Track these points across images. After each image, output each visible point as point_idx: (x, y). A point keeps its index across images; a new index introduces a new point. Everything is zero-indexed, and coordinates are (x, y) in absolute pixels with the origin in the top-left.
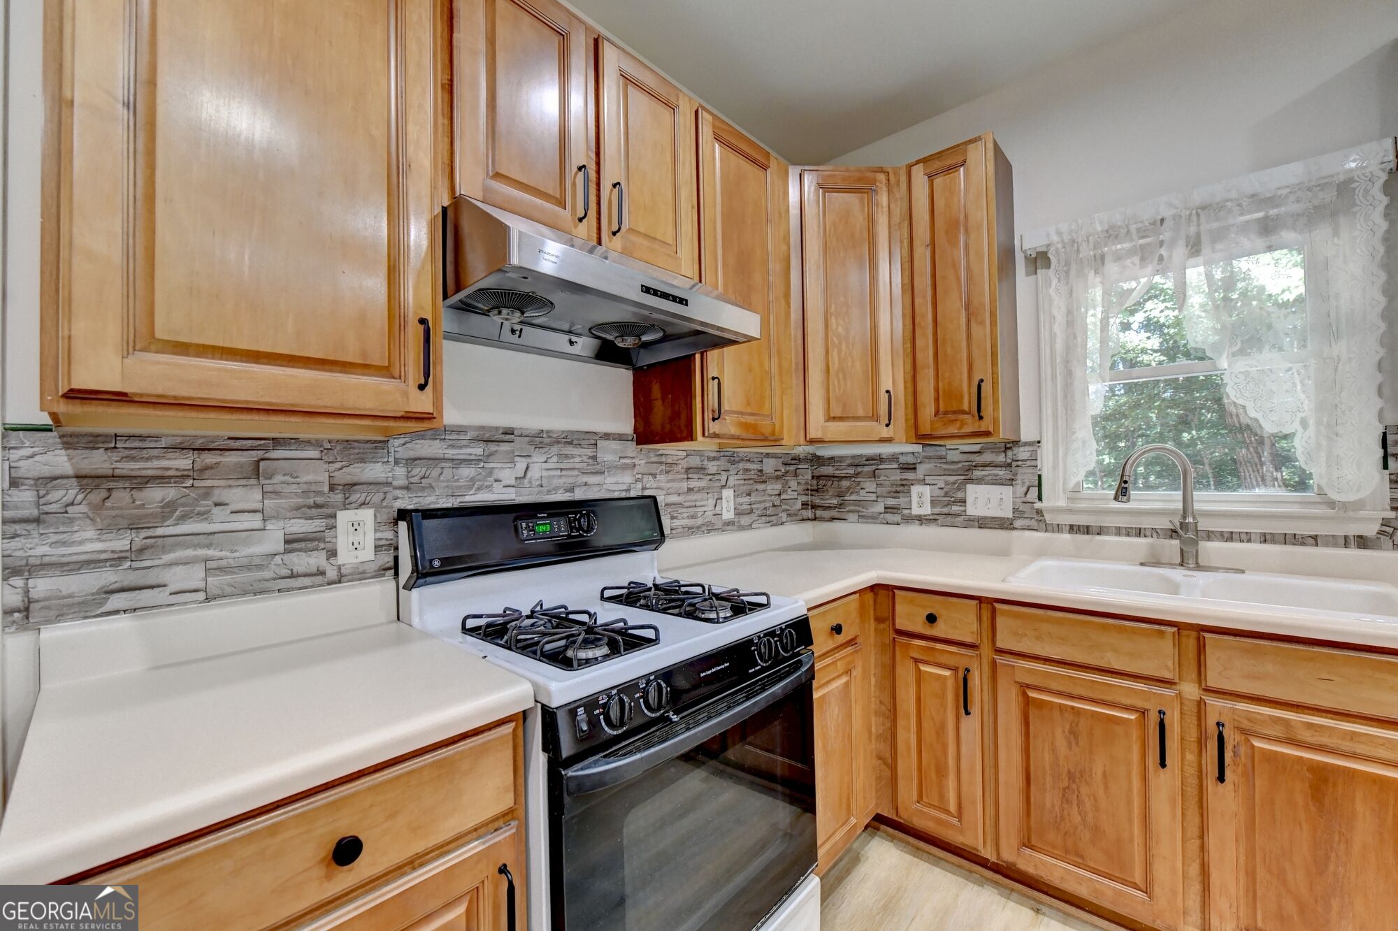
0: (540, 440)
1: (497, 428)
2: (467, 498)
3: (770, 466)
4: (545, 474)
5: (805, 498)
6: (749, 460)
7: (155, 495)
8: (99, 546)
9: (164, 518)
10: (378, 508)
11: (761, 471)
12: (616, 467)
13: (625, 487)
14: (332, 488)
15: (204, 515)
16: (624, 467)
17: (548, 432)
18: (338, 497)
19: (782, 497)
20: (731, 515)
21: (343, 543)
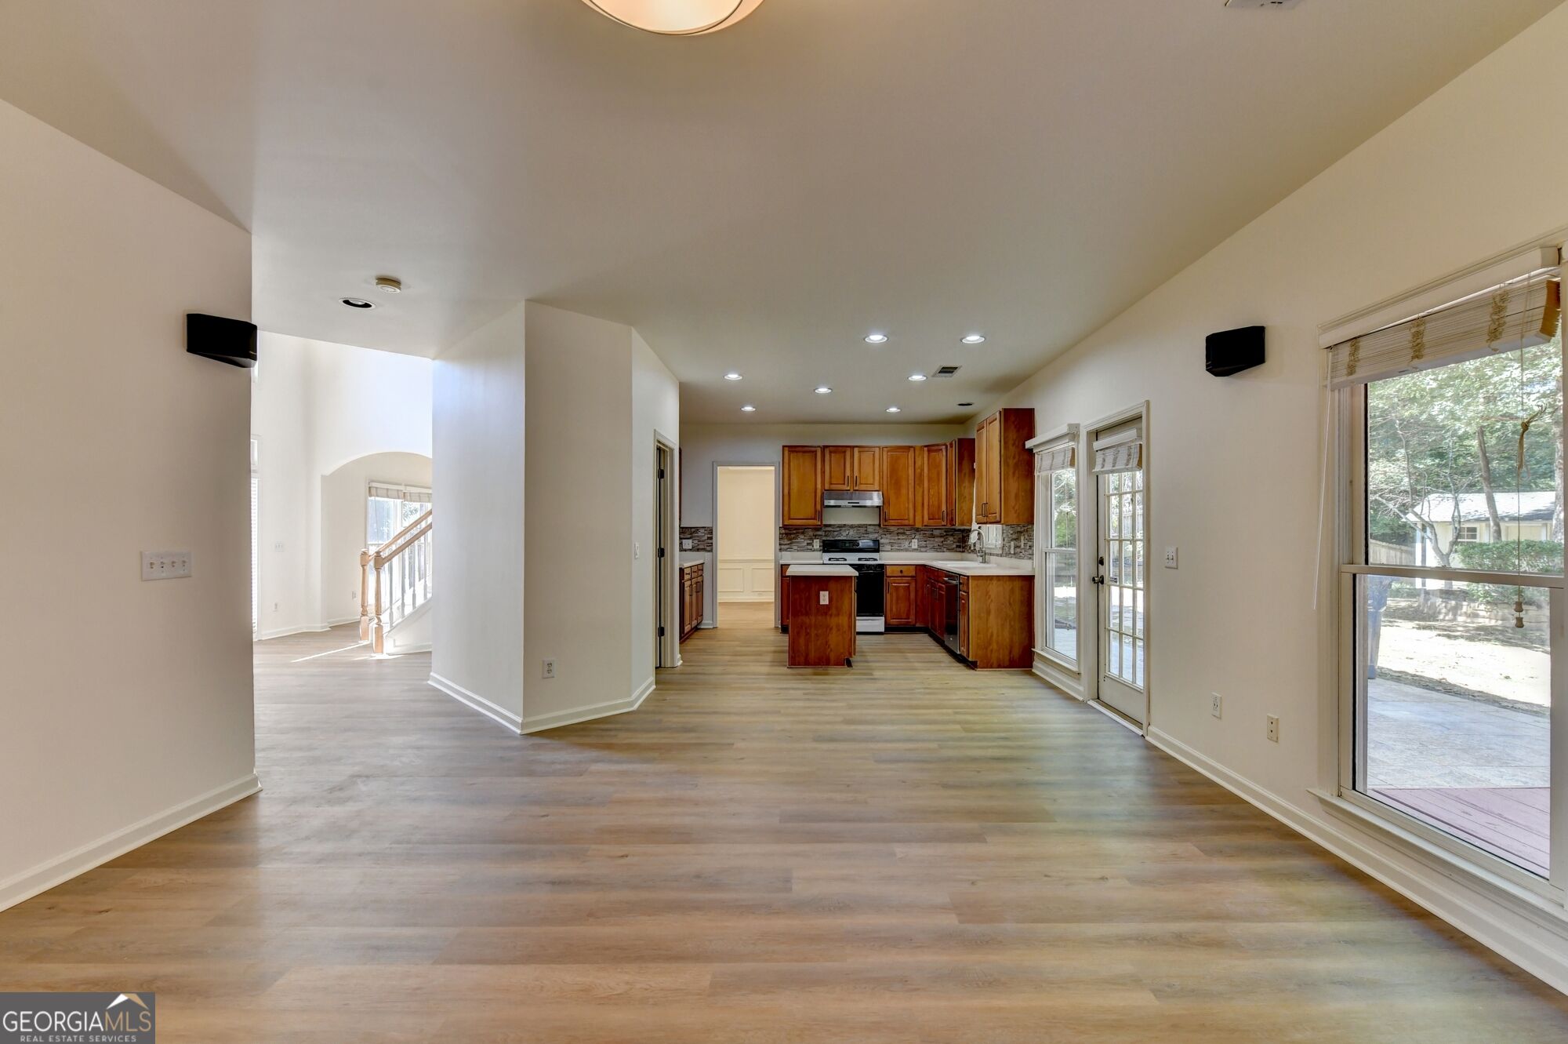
0: (852, 527)
1: (841, 524)
2: (836, 538)
3: (936, 532)
4: (853, 534)
5: (958, 544)
6: (925, 530)
7: (793, 536)
8: (787, 542)
9: (794, 539)
10: (820, 539)
11: (932, 534)
12: (872, 532)
13: (874, 537)
14: (813, 536)
15: (798, 539)
16: (874, 532)
17: (854, 525)
19: (944, 543)
20: (916, 547)
21: (815, 545)
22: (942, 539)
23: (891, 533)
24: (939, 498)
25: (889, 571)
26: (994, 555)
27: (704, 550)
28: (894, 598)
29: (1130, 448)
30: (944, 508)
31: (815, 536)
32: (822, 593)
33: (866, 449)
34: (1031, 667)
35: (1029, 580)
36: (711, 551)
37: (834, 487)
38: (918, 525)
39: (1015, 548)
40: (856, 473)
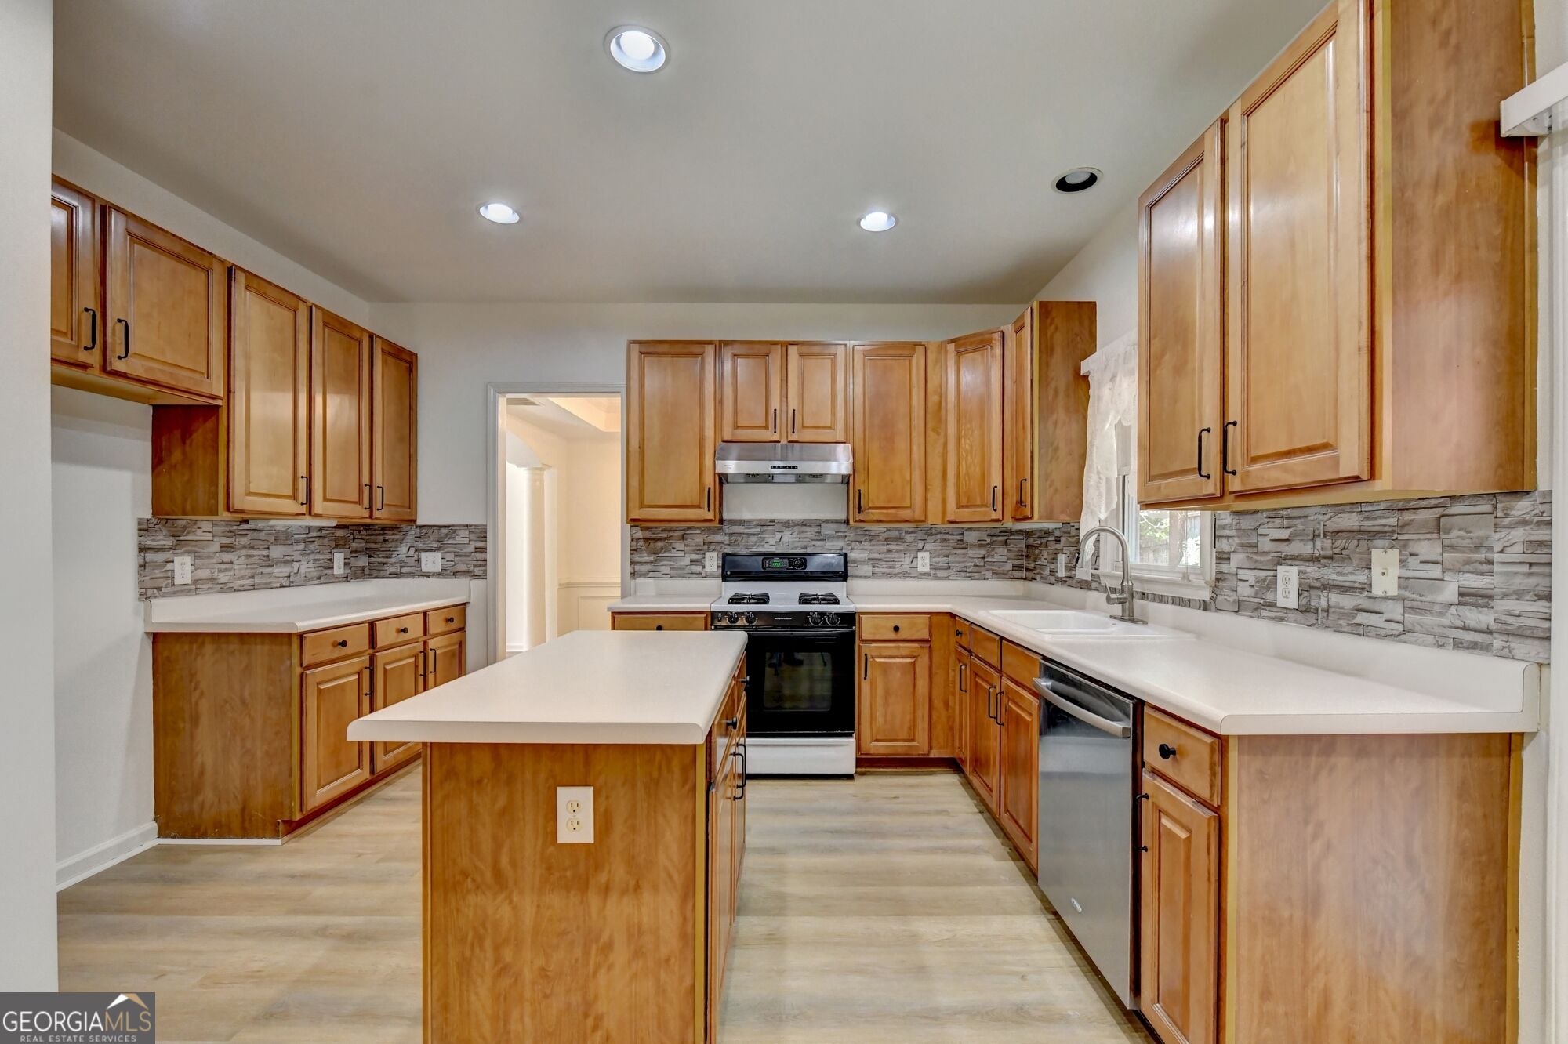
0: (788, 524)
1: (767, 520)
2: (753, 550)
3: (971, 537)
4: (791, 540)
5: (1017, 562)
6: (948, 533)
7: (660, 544)
8: (647, 558)
9: (661, 551)
10: (719, 551)
11: (962, 540)
12: (834, 537)
13: (839, 548)
14: (704, 544)
15: (670, 551)
16: (839, 537)
17: (792, 520)
18: (706, 547)
19: (986, 560)
20: (927, 569)
21: (707, 564)
22: (983, 552)
23: (871, 537)
24: (982, 456)
25: (866, 629)
26: (1161, 599)
27: (468, 574)
28: (880, 691)
30: (996, 480)
31: (710, 543)
33: (816, 349)
36: (483, 576)
37: (742, 434)
38: (934, 519)
39: (1305, 589)
40: (794, 404)
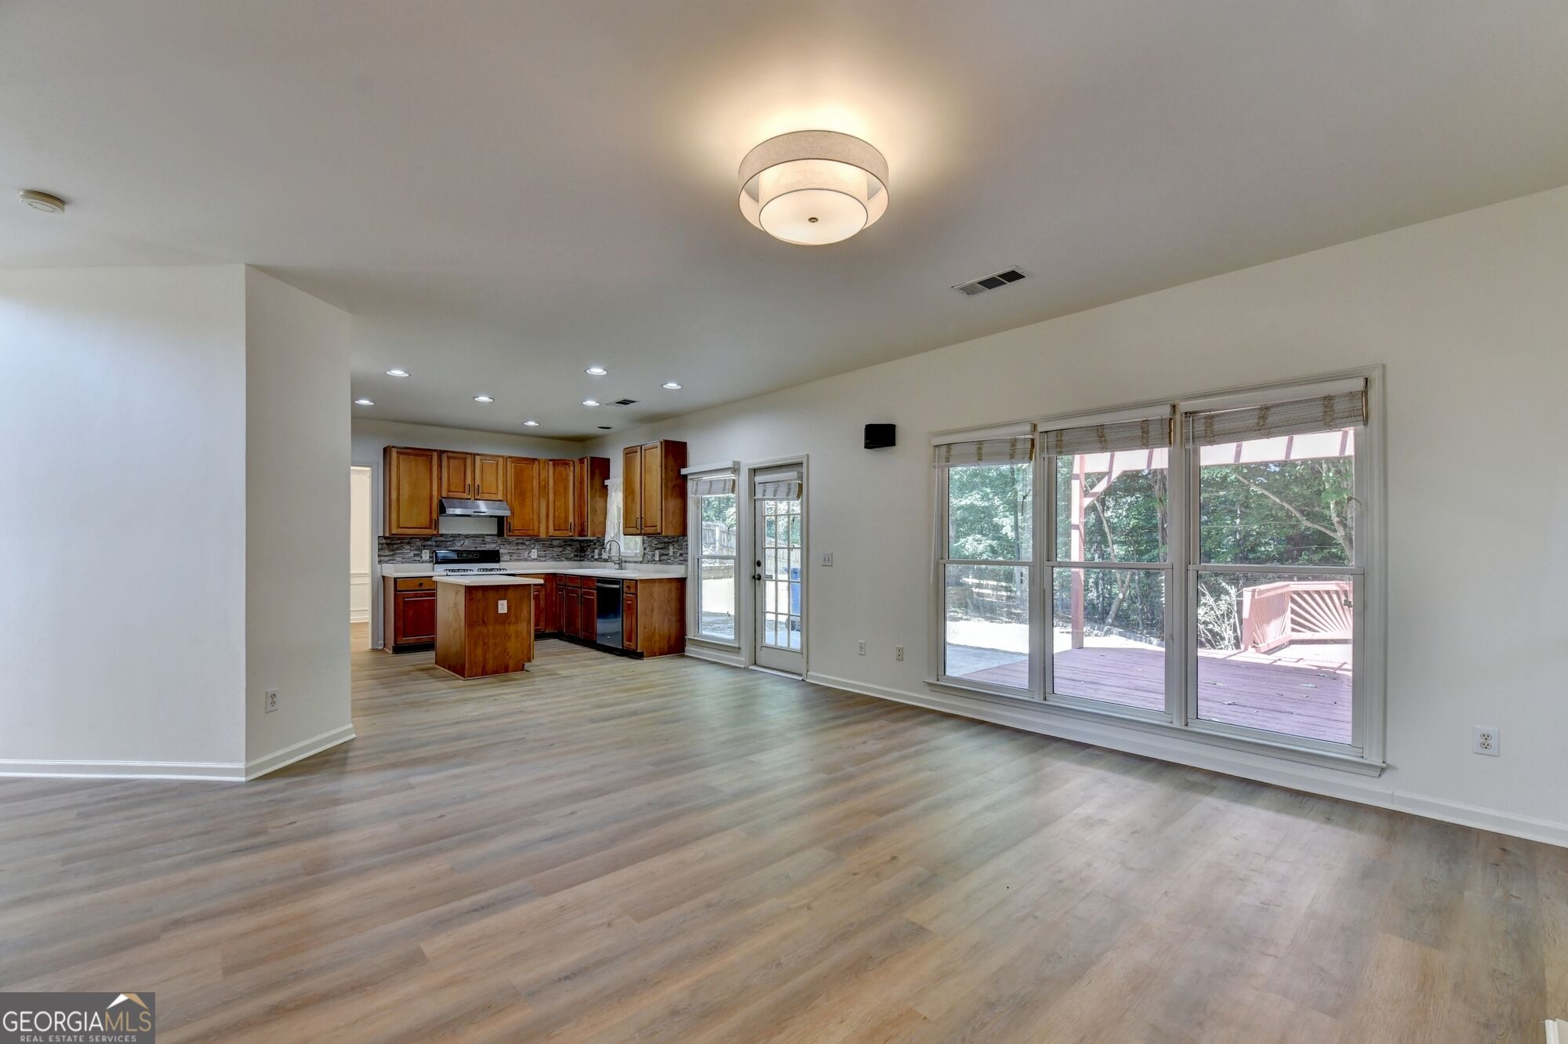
1: (456, 534)
3: (558, 543)
4: (468, 544)
6: (547, 541)
8: (388, 554)
9: (397, 550)
10: (430, 550)
11: (553, 545)
12: (491, 542)
13: (493, 548)
14: (422, 546)
15: (402, 550)
16: (493, 543)
17: (470, 535)
18: (422, 548)
19: (563, 552)
20: (536, 557)
21: (423, 555)
22: (561, 549)
23: (509, 543)
24: (565, 510)
26: (630, 562)
29: (789, 484)
30: (571, 520)
31: (424, 546)
32: (500, 602)
33: (489, 458)
34: (684, 651)
35: (681, 582)
37: (451, 494)
38: (543, 535)
39: (660, 556)
40: (478, 482)
